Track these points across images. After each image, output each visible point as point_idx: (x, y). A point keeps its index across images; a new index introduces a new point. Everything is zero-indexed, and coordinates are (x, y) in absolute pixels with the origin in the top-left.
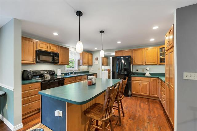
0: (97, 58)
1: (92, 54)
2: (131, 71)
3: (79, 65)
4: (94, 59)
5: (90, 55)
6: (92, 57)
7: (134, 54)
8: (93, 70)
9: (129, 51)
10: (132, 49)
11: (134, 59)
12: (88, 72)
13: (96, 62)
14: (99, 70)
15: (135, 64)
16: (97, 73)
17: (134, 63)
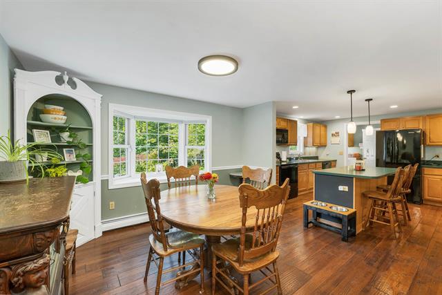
0: (337, 133)
1: (326, 127)
2: (422, 156)
3: (305, 146)
4: (329, 135)
5: (323, 128)
6: (326, 131)
7: (428, 124)
8: (328, 155)
9: (416, 118)
10: (425, 114)
11: (428, 134)
12: (317, 158)
13: (335, 140)
14: (341, 154)
15: (431, 144)
16: (336, 161)
17: (428, 143)
